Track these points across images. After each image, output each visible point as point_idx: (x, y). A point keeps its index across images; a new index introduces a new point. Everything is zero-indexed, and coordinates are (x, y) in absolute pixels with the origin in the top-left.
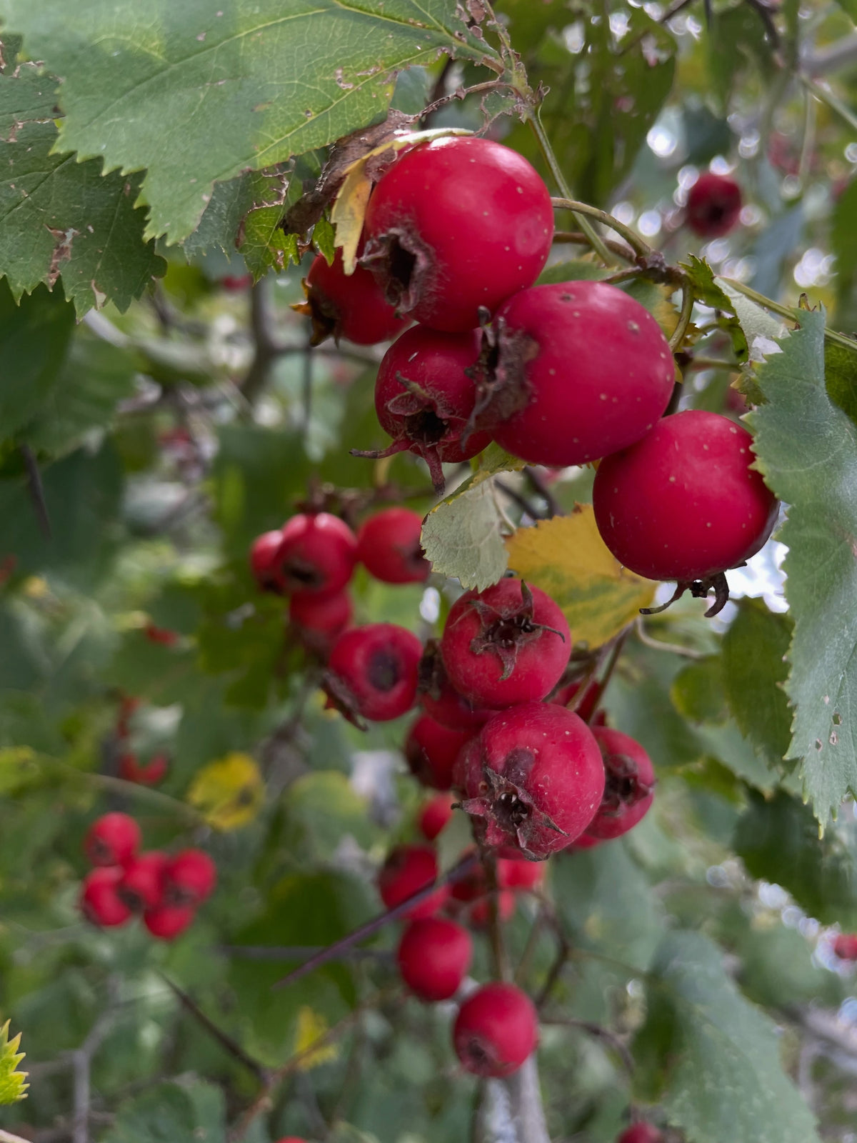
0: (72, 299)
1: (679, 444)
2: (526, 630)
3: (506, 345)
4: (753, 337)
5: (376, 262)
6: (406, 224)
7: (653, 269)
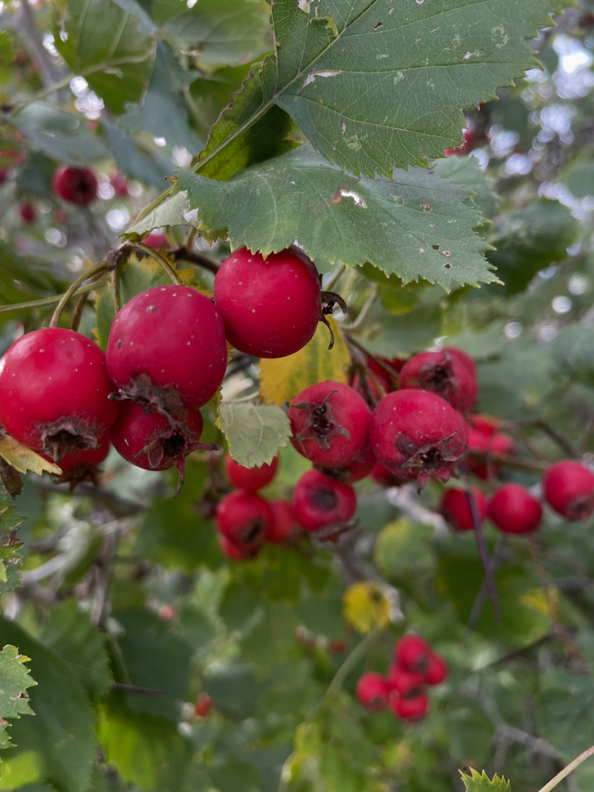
0: (19, 714)
1: (233, 299)
2: (324, 412)
3: (138, 391)
4: (183, 219)
5: (59, 452)
6: (41, 428)
7: (118, 261)
